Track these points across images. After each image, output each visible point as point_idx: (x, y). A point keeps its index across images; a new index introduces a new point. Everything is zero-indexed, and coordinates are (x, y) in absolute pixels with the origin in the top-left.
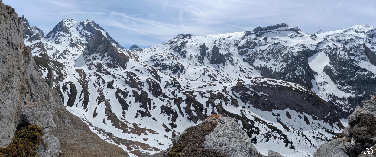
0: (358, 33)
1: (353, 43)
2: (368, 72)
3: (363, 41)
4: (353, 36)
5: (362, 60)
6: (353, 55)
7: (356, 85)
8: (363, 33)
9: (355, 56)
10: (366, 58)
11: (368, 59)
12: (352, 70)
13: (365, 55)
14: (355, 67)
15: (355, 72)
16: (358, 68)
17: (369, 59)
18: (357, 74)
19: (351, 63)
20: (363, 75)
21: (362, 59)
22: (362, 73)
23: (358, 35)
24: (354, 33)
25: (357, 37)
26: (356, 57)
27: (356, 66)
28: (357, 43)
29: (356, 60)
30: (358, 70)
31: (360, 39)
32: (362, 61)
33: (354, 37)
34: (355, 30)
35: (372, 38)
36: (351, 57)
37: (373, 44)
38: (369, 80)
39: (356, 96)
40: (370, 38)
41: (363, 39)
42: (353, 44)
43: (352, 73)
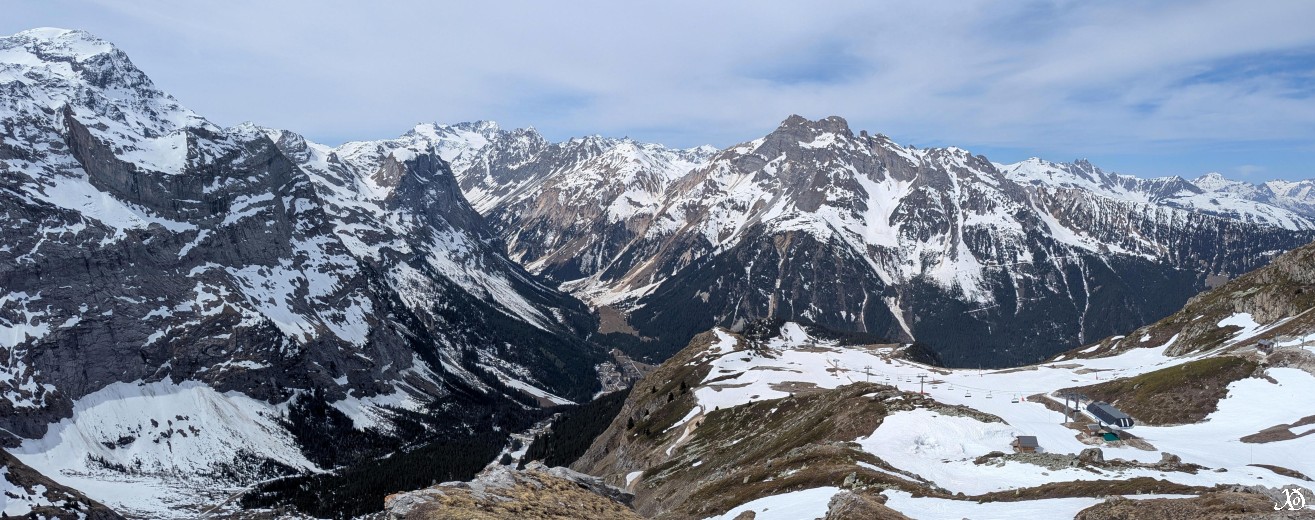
0: (49, 63)
1: (19, 103)
2: (87, 222)
3: (65, 98)
4: (24, 72)
5: (57, 177)
6: (20, 154)
7: (41, 285)
8: (67, 65)
9: (29, 159)
10: (72, 166)
11: (81, 171)
12: (16, 221)
13: (68, 152)
14: (28, 207)
15: (31, 229)
16: (41, 212)
17: (86, 171)
18: (41, 236)
19: (10, 188)
20: (68, 236)
21: (60, 173)
22: (62, 231)
23: (47, 68)
24: (31, 61)
25: (41, 76)
26: (33, 161)
27: (32, 203)
28: (39, 102)
29: (35, 176)
30: (45, 217)
31: (54, 86)
32: (58, 179)
33: (30, 75)
34: (35, 47)
35: (103, 86)
36: (9, 162)
37: (105, 110)
38: (94, 254)
39: (55, 331)
40: (95, 89)
41: (64, 90)
42: (20, 105)
43: (20, 232)
